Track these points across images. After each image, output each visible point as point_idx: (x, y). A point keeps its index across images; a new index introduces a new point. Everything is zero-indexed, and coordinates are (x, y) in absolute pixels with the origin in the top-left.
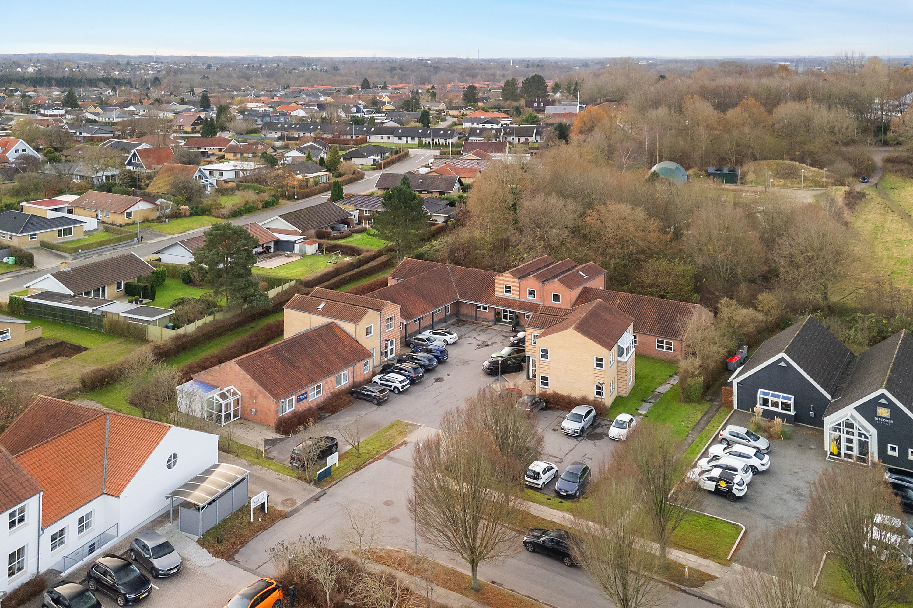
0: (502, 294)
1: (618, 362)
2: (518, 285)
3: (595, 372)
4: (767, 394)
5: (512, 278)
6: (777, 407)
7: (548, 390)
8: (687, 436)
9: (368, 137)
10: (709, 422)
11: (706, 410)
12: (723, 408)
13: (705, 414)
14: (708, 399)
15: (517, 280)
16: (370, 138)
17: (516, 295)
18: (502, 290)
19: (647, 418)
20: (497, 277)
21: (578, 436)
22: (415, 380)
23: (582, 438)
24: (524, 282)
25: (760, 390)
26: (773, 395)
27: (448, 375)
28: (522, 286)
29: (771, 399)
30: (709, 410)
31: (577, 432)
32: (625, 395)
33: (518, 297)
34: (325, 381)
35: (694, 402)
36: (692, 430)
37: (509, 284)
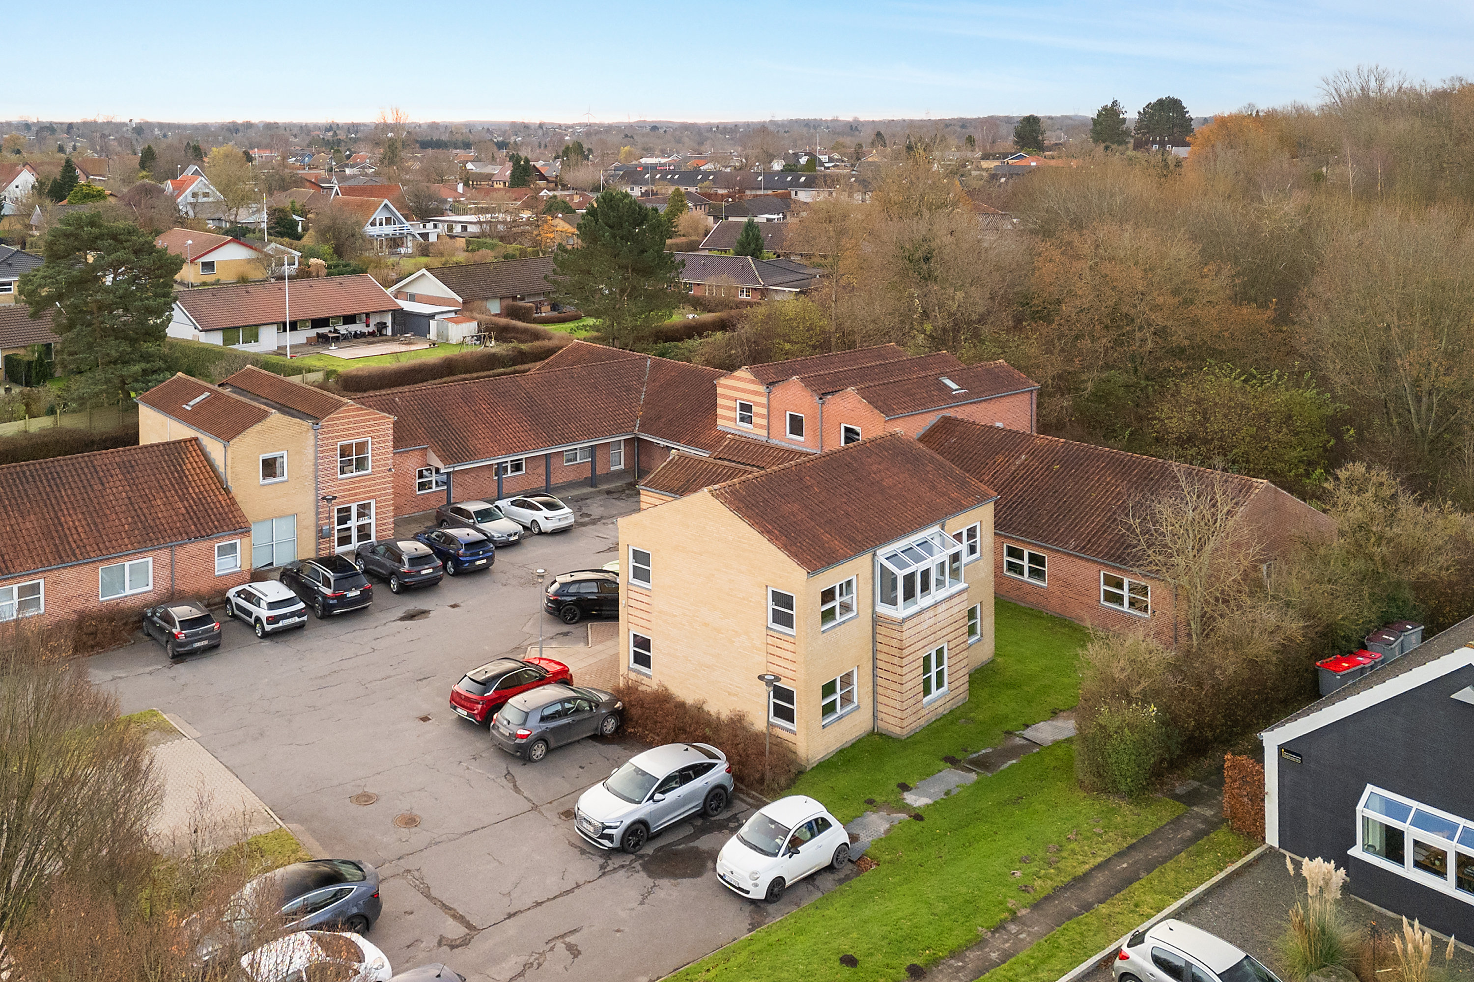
0: (731, 424)
1: (876, 620)
2: (764, 400)
3: (770, 640)
4: (1401, 813)
5: (752, 382)
6: (1441, 873)
7: (646, 681)
8: (1000, 927)
9: (793, 193)
10: (1128, 880)
11: (1147, 831)
12: (1220, 835)
13: (1131, 847)
14: (1180, 790)
15: (762, 389)
16: (796, 194)
17: (761, 427)
18: (731, 414)
19: (917, 826)
20: (723, 381)
21: (612, 850)
22: (334, 606)
23: (628, 859)
24: (778, 392)
25: (1369, 788)
26: (1422, 821)
27: (454, 606)
28: (774, 404)
29: (1412, 833)
30: (1157, 832)
31: (610, 838)
32: (897, 730)
33: (765, 433)
34: (53, 576)
35: (1117, 792)
36: (1036, 906)
37: (748, 398)
